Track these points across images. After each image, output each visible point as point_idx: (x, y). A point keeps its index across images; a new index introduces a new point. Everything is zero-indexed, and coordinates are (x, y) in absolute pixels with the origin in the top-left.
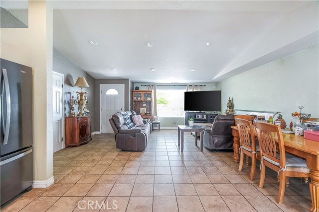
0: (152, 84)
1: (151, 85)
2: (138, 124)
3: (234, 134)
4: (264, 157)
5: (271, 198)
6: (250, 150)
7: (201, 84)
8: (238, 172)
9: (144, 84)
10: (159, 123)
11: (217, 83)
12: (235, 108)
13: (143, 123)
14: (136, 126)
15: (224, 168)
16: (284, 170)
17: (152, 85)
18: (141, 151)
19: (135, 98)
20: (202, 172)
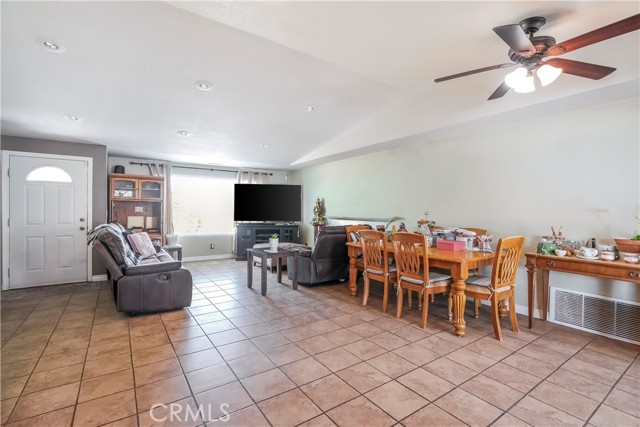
0: (161, 163)
1: (157, 163)
2: (145, 253)
3: (352, 254)
4: (403, 278)
5: (414, 325)
6: (381, 272)
7: (265, 172)
8: (364, 307)
9: (136, 160)
10: (179, 250)
11: (292, 172)
12: (328, 214)
13: (154, 251)
14: (141, 257)
15: (343, 306)
16: (427, 287)
17: (161, 166)
18: (180, 308)
19: (116, 193)
20: (319, 318)
